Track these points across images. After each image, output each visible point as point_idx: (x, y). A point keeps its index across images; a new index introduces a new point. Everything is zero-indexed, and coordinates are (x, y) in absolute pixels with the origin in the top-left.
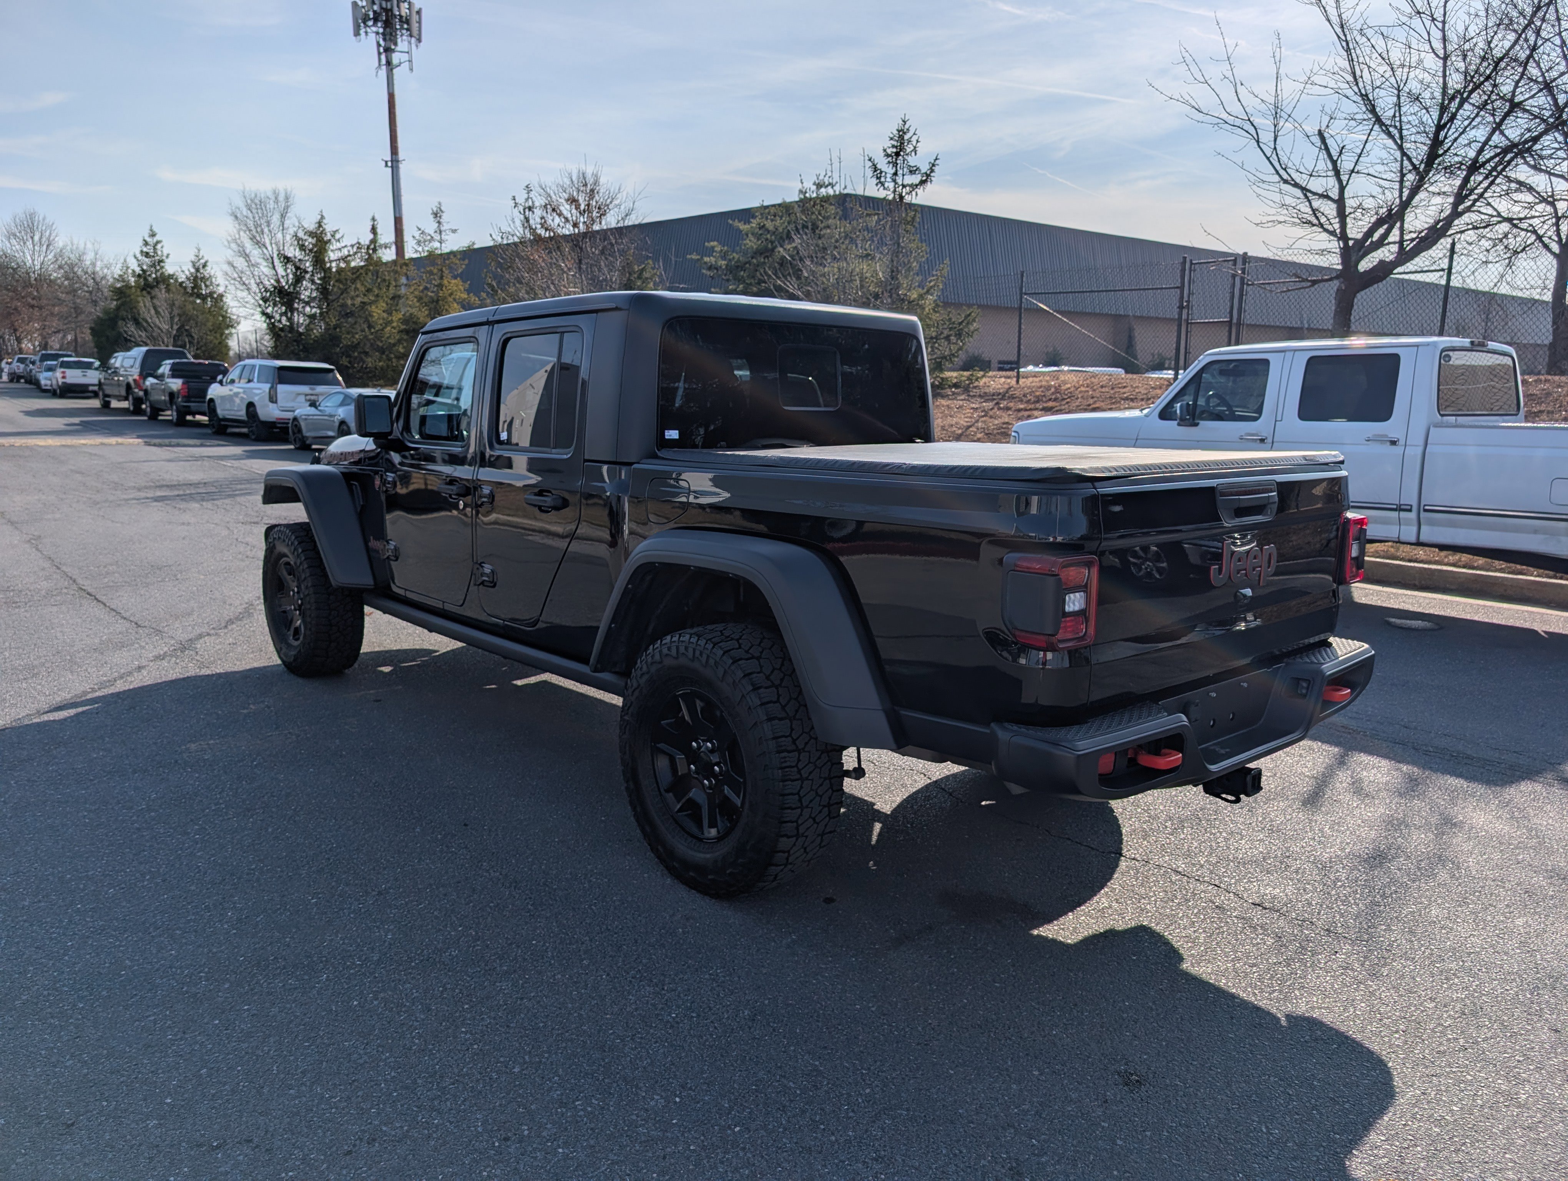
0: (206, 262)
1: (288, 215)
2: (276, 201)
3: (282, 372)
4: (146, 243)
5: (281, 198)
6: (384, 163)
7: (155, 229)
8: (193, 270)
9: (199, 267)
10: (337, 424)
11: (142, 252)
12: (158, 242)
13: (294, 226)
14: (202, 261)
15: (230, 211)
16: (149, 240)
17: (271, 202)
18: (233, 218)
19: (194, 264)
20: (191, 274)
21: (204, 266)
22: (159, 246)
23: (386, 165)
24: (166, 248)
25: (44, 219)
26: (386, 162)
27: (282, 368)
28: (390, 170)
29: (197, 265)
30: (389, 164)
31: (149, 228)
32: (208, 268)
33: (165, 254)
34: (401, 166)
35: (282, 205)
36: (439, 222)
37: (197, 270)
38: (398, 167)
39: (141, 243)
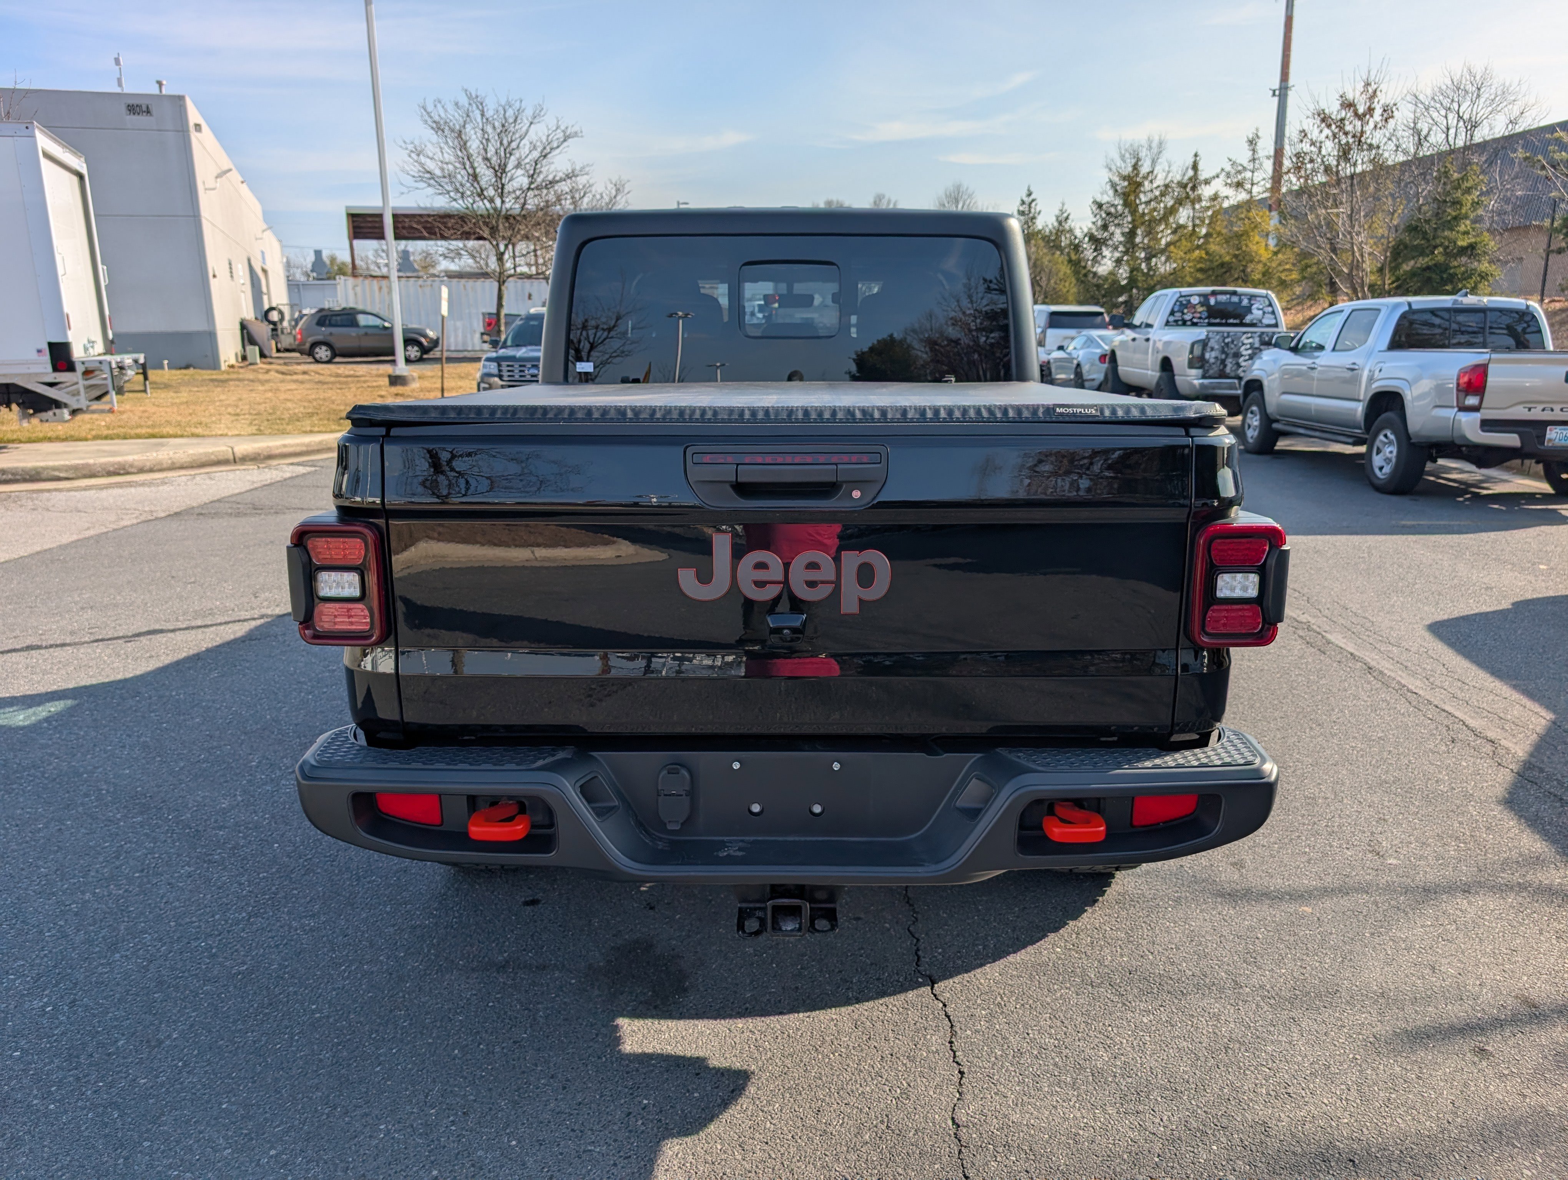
0: (1069, 215)
1: (1160, 160)
2: (1150, 148)
3: (1055, 317)
4: (1023, 203)
5: (1155, 145)
6: (1271, 93)
7: (1032, 189)
8: (1056, 224)
9: (1062, 220)
10: (1074, 366)
11: (1019, 211)
12: (1033, 200)
13: (1164, 171)
14: (1065, 215)
15: (1105, 164)
16: (1026, 199)
17: (1144, 150)
18: (1107, 170)
19: (1057, 217)
20: (1054, 228)
21: (1067, 218)
22: (1033, 205)
23: (1274, 95)
24: (1039, 206)
25: (967, 189)
26: (1274, 91)
27: (1053, 314)
28: (1276, 99)
29: (1060, 219)
30: (1277, 93)
31: (1026, 188)
32: (1069, 221)
33: (1038, 210)
34: (1290, 93)
35: (1155, 150)
36: (1254, 150)
37: (1060, 223)
38: (1286, 95)
39: (1018, 202)
